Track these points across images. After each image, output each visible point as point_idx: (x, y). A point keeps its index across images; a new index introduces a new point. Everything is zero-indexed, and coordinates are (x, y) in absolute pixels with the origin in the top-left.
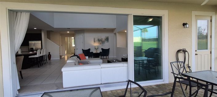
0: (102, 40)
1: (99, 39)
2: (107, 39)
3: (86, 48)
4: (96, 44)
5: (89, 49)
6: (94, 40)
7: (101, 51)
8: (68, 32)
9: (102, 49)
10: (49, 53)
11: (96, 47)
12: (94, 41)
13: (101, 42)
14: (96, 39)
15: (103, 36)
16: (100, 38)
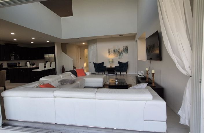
0: (119, 51)
1: (115, 50)
2: (126, 49)
3: (99, 62)
4: (112, 57)
5: (103, 63)
6: (109, 51)
7: (118, 65)
8: (84, 43)
9: (119, 62)
10: (63, 66)
11: (111, 60)
12: (109, 53)
13: (117, 53)
14: (111, 50)
15: (120, 45)
16: (116, 48)
